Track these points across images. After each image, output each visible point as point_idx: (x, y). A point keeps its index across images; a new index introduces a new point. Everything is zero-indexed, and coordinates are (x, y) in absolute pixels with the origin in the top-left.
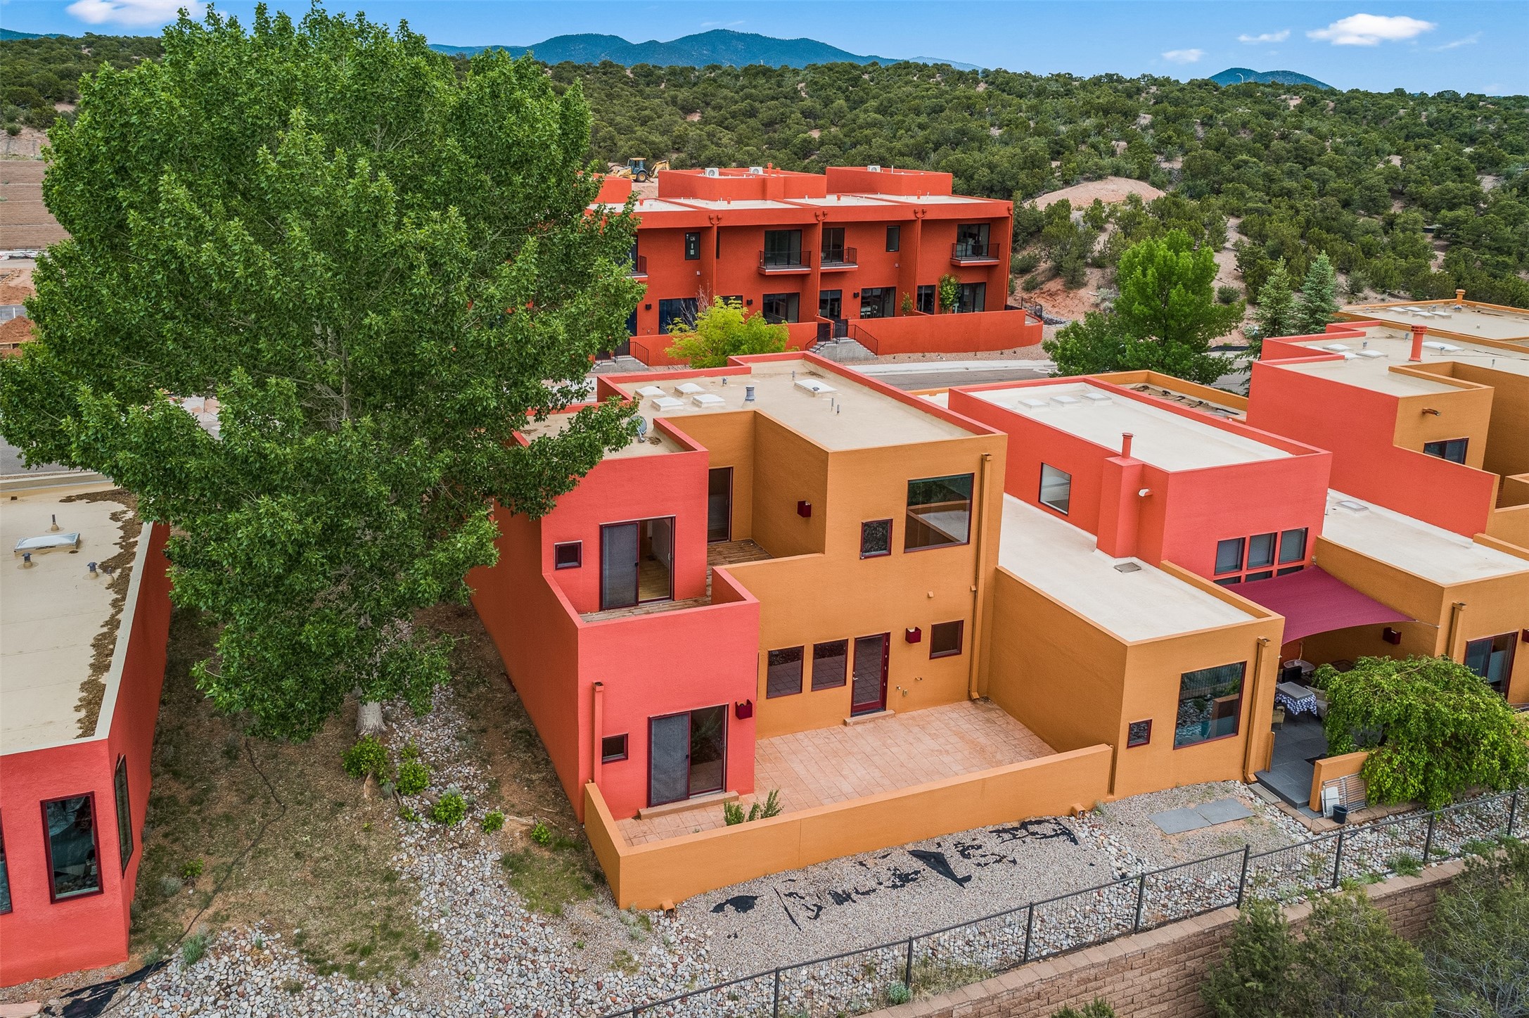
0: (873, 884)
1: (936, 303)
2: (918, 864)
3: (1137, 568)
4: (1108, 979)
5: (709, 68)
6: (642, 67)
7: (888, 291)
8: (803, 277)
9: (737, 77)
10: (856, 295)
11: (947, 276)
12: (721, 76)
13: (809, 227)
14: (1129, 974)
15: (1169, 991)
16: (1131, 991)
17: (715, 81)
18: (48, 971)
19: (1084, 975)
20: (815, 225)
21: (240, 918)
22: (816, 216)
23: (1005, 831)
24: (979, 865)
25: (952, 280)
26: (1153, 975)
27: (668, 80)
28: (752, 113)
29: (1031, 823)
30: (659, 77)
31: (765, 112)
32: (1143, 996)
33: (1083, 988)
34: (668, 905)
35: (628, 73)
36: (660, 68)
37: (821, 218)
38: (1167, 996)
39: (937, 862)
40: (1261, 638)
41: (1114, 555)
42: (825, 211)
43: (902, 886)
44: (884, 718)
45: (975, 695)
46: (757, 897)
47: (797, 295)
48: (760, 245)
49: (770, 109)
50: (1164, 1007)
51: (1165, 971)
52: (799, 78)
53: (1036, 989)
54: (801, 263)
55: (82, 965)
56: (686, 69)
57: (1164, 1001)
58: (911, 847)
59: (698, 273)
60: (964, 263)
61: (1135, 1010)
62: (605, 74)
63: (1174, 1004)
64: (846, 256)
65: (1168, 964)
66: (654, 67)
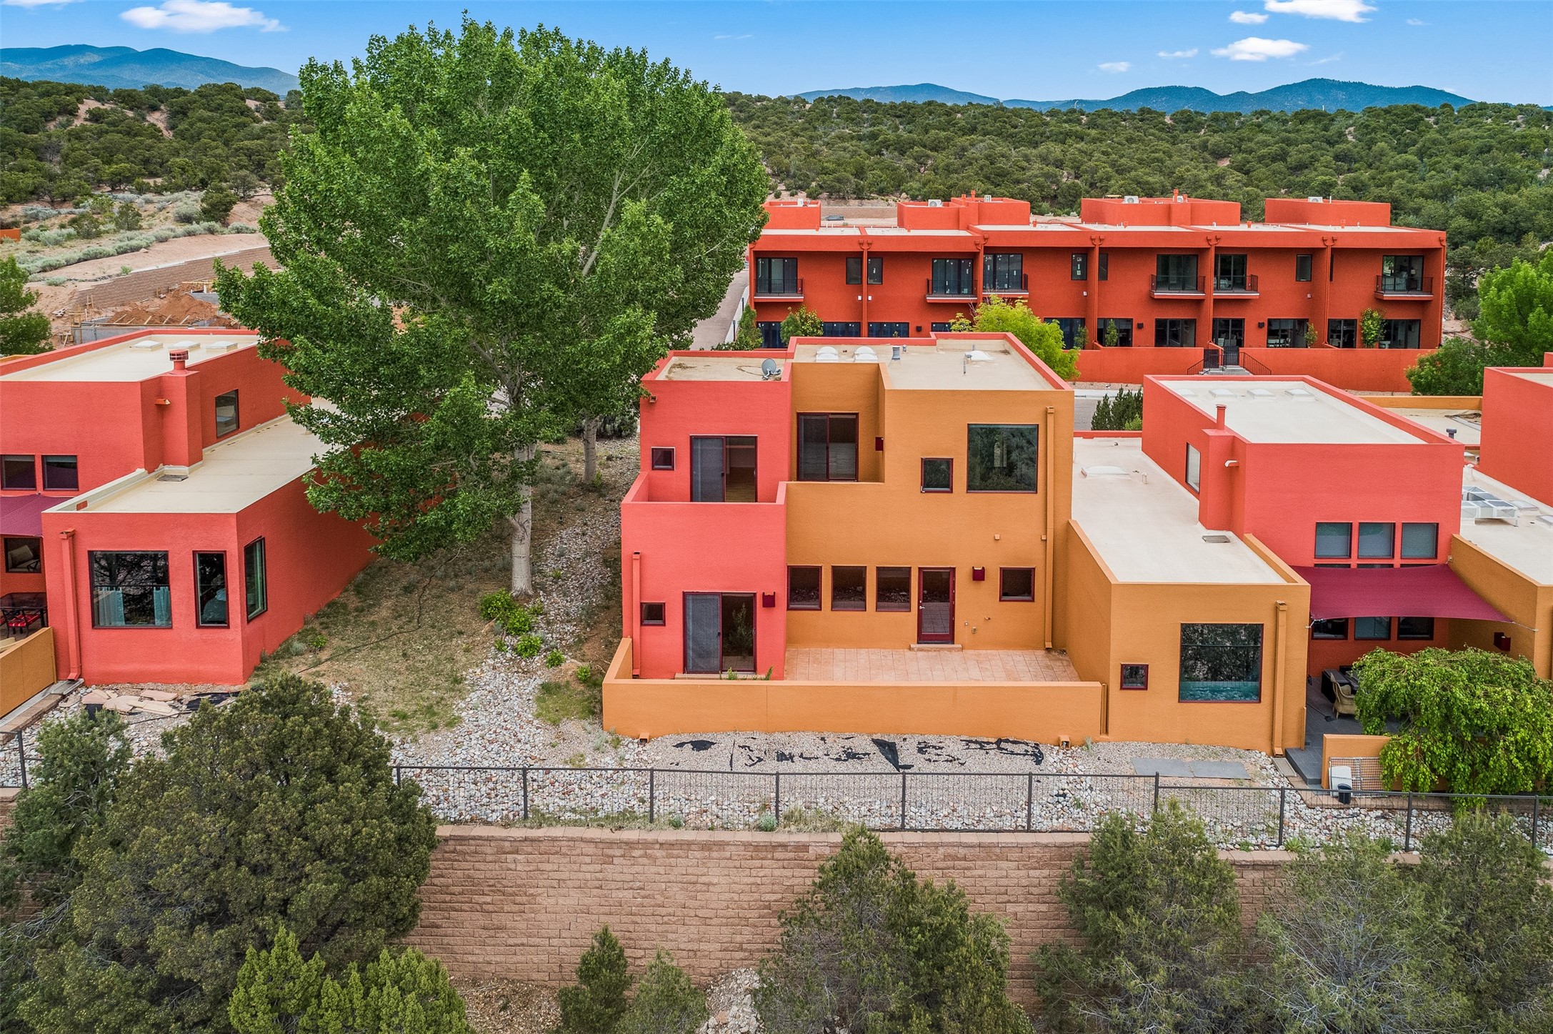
0: (820, 754)
1: (1358, 338)
2: (873, 749)
3: (1226, 540)
4: (979, 863)
5: (1256, 113)
6: (1183, 113)
7: (1302, 323)
8: (1199, 302)
9: (1285, 122)
10: (1261, 325)
11: (1370, 310)
12: (1267, 121)
13: (1203, 251)
14: (1004, 864)
15: (1050, 893)
16: (1004, 882)
17: (1259, 126)
18: (191, 679)
19: (951, 851)
20: (1208, 249)
21: (332, 678)
22: (1208, 240)
23: (976, 742)
24: (930, 760)
25: (1375, 315)
26: (1032, 873)
27: (1209, 126)
28: (1282, 157)
29: (1007, 741)
30: (1199, 123)
31: (1294, 156)
32: (1019, 891)
33: (950, 863)
34: (645, 735)
35: (1168, 120)
36: (1203, 114)
37: (1213, 242)
38: (1048, 898)
39: (889, 750)
40: (1279, 602)
41: (1208, 528)
42: (1218, 236)
43: (845, 760)
44: (950, 650)
45: (1049, 645)
46: (713, 744)
47: (1194, 321)
48: (1152, 268)
49: (1301, 152)
50: (1043, 908)
51: (1046, 872)
52: (1351, 122)
53: (898, 850)
54: (1197, 289)
55: (214, 681)
56: (1231, 114)
57: (1045, 903)
58: (875, 737)
59: (1085, 294)
60: (1387, 296)
61: (1009, 902)
62: (1142, 120)
63: (1057, 909)
64: (1248, 284)
65: (1046, 865)
66: (1196, 113)
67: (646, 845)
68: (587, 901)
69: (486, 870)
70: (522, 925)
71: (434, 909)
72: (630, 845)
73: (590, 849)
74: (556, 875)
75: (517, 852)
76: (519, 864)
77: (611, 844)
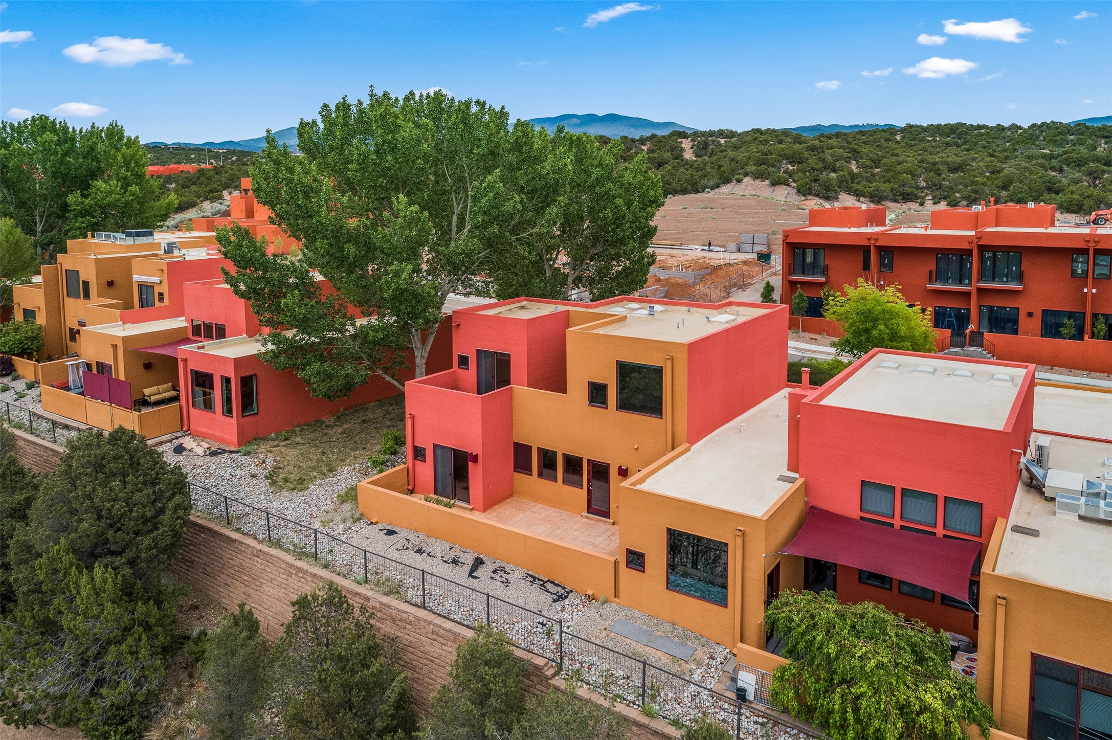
2: (471, 562)
3: (794, 481)
18: (222, 441)
21: (275, 454)
23: (534, 577)
24: (492, 577)
29: (554, 583)
34: (374, 520)
39: (479, 565)
40: (740, 528)
43: (448, 563)
46: (397, 534)
55: (229, 444)
58: (480, 556)
67: (306, 572)
68: (281, 595)
69: (247, 563)
70: (257, 597)
71: (228, 576)
72: (300, 569)
73: (283, 566)
74: (271, 575)
75: (258, 557)
76: (259, 563)
77: (292, 566)
